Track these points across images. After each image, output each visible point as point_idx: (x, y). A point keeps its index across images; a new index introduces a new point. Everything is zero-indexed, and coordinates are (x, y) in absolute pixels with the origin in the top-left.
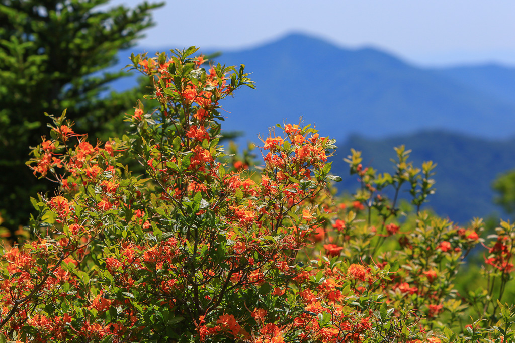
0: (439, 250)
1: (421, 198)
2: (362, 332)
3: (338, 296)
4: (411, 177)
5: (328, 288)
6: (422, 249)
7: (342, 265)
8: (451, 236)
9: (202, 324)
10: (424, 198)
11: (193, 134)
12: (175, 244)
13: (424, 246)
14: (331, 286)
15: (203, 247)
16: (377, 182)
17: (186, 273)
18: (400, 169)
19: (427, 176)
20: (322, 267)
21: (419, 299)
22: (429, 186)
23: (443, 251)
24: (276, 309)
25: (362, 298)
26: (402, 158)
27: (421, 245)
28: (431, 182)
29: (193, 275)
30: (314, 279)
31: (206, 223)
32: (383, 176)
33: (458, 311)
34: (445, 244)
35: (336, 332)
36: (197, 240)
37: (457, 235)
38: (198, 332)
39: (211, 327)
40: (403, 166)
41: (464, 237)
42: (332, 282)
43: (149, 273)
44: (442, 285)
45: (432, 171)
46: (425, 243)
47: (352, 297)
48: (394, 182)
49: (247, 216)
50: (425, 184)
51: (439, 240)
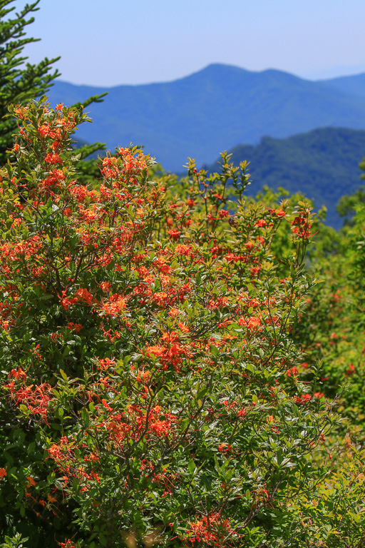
0: (257, 226)
1: (241, 188)
2: (185, 294)
3: (168, 269)
4: (233, 174)
5: (159, 264)
6: (243, 226)
7: (170, 246)
8: (265, 215)
9: (65, 297)
10: (243, 189)
11: (49, 159)
12: (39, 240)
13: (244, 225)
14: (161, 262)
15: (58, 241)
16: (209, 179)
17: (48, 260)
18: (224, 168)
19: (244, 172)
20: (156, 249)
21: (242, 264)
22: (247, 179)
23: (259, 227)
24: (118, 281)
25: (187, 269)
26: (225, 160)
27: (243, 224)
28: (247, 176)
29: (53, 261)
30: (149, 258)
31: (57, 221)
32: (213, 176)
33: (271, 270)
34: (262, 221)
35: (166, 296)
36: (53, 235)
37: (268, 214)
38: (62, 303)
39: (70, 298)
40: (226, 166)
41: (274, 215)
42: (162, 259)
43: (20, 262)
44: (261, 252)
45: (247, 168)
46: (245, 222)
47: (179, 269)
48: (221, 178)
49: (90, 215)
50: (244, 178)
51: (255, 219)
